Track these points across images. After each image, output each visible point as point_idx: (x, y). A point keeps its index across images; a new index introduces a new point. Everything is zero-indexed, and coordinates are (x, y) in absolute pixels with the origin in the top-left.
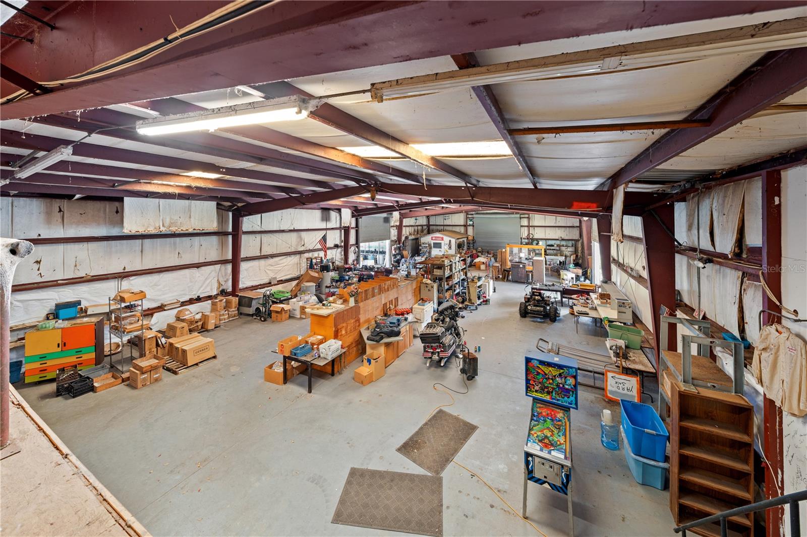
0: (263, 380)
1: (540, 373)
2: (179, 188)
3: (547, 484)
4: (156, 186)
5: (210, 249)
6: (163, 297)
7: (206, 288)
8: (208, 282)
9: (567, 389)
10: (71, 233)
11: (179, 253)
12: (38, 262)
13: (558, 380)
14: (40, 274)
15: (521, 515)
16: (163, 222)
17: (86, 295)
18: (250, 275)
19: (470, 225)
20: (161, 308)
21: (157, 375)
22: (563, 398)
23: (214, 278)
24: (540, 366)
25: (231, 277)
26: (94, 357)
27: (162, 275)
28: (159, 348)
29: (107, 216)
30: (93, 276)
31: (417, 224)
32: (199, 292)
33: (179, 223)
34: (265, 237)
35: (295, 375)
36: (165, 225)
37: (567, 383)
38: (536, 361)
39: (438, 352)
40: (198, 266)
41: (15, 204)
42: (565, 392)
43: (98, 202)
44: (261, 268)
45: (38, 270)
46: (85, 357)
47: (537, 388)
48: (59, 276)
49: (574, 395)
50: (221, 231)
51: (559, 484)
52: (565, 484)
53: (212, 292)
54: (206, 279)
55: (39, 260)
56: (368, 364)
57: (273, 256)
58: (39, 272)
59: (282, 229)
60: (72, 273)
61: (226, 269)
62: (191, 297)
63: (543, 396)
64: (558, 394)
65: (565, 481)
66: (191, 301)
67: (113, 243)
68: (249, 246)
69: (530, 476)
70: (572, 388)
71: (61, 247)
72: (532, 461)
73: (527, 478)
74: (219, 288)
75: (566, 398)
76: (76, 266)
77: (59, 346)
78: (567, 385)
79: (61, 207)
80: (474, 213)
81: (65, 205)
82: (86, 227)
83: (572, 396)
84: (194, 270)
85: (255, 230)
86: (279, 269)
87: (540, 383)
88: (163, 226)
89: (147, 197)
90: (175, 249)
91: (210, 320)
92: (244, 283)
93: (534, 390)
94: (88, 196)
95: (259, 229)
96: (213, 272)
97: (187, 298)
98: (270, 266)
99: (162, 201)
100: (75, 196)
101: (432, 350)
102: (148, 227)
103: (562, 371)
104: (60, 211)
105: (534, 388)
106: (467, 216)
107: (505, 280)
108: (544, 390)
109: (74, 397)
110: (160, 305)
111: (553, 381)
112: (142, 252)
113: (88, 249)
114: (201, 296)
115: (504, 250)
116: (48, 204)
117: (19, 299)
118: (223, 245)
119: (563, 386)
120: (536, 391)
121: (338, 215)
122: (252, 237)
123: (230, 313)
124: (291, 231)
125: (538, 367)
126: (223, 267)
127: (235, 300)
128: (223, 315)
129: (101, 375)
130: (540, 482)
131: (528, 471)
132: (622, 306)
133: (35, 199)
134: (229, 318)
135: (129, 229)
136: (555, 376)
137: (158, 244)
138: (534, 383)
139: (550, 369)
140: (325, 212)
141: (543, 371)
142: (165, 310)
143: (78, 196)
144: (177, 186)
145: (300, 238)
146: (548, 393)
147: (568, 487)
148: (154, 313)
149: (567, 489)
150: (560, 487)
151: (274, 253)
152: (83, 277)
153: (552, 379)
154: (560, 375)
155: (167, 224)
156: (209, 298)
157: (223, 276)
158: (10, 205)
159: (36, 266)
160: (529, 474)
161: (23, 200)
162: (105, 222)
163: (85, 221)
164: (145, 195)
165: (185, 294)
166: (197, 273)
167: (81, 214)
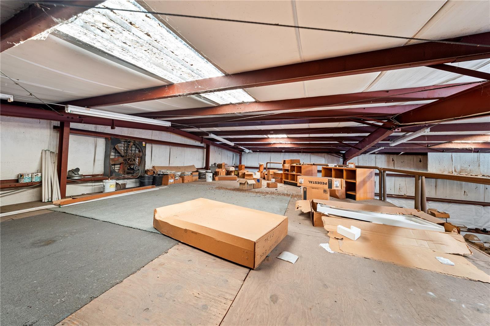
2: (476, 144)
4: (456, 145)
11: (465, 192)
16: (455, 168)
27: (451, 205)
29: (415, 164)
30: (408, 196)
36: (457, 170)
40: (484, 204)
48: (392, 192)
60: (398, 192)
62: (477, 227)
71: (393, 179)
76: (400, 189)
81: (395, 158)
84: (480, 208)
88: (455, 171)
89: (443, 152)
90: (462, 189)
94: (406, 153)
97: (473, 227)
99: (454, 154)
100: (401, 153)
102: (444, 171)
104: (393, 160)
112: (436, 187)
113: (405, 181)
114: (488, 230)
116: (388, 157)
133: (383, 155)
137: (448, 183)
143: (402, 153)
144: (474, 143)
152: (403, 196)
163: (404, 166)
164: (442, 151)
165: (470, 223)
166: (483, 209)
167: (402, 162)
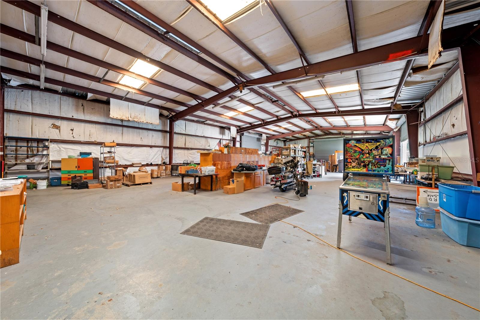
0: (171, 190)
1: (356, 150)
3: (362, 214)
5: (158, 139)
6: (133, 160)
7: (155, 159)
8: (156, 156)
9: (384, 159)
10: (88, 118)
11: (141, 138)
12: (72, 130)
13: (375, 152)
14: (73, 136)
15: (336, 246)
16: (130, 115)
17: (94, 151)
18: (179, 157)
19: (311, 147)
20: (132, 166)
21: (119, 185)
22: (379, 168)
23: (160, 155)
24: (358, 145)
25: (169, 156)
26: (93, 176)
27: (132, 148)
28: (124, 177)
29: (105, 113)
30: (98, 142)
31: (277, 146)
32: (152, 161)
33: (139, 117)
34: (188, 138)
35: (189, 189)
36: (132, 117)
37: (384, 153)
38: (353, 141)
39: (280, 181)
40: (151, 147)
41: (62, 98)
42: (382, 162)
43: (101, 104)
44: (185, 155)
45: (72, 134)
46: (88, 175)
47: (354, 164)
48: (82, 139)
49: (391, 163)
50: (163, 130)
51: (375, 212)
52: (382, 211)
53: (158, 162)
54: (155, 155)
55: (72, 129)
56: (233, 183)
57: (192, 149)
58: (72, 135)
59: (197, 135)
60: (88, 139)
61: (166, 151)
62: (147, 163)
63: (359, 170)
64: (374, 165)
65: (382, 208)
66: (147, 165)
67: (108, 126)
68: (178, 141)
69: (345, 210)
70: (388, 157)
71: (83, 125)
72: (347, 196)
73: (342, 212)
74: (162, 161)
75: (382, 167)
76: (90, 135)
77: (76, 168)
78: (384, 155)
79: (83, 104)
80: (314, 138)
81: (85, 103)
82: (95, 116)
83: (389, 164)
84: (149, 149)
85: (182, 133)
86: (195, 157)
87: (357, 159)
88: (131, 117)
90: (139, 136)
91: (154, 173)
92: (176, 161)
93: (351, 167)
95: (184, 132)
96: (159, 152)
97: (145, 163)
98: (190, 154)
99: (130, 104)
101: (276, 180)
102: (123, 116)
103: (378, 144)
104: (82, 105)
105: (351, 165)
106: (309, 141)
107: (334, 172)
108: (360, 165)
109: (78, 189)
110: (131, 164)
111: (369, 155)
112: (122, 134)
113: (96, 128)
114: (153, 163)
115: (333, 154)
116: (77, 101)
117: (63, 147)
118: (164, 138)
119: (380, 157)
120: (353, 167)
121: (229, 132)
122: (180, 136)
123: (167, 173)
124: (202, 137)
125: (355, 146)
126: (165, 150)
127: (169, 167)
128: (163, 173)
129: (94, 183)
130: (355, 214)
131: (343, 205)
132: (430, 161)
133: (71, 98)
134: (166, 175)
135: (113, 115)
136: (371, 150)
137: (131, 131)
138: (351, 161)
139: (367, 144)
140: (222, 130)
141: (360, 148)
142: (134, 167)
145: (208, 141)
146: (365, 166)
147: (385, 214)
148: (128, 167)
149: (384, 216)
150: (376, 215)
151: (193, 148)
152: (93, 142)
153: (369, 153)
154: (377, 148)
155: (133, 117)
156: (157, 165)
157: (164, 155)
158: (59, 99)
159: (71, 132)
160: (343, 208)
161: (65, 97)
162: (104, 115)
163: (94, 113)
164: (121, 99)
165: (144, 161)
166: (151, 150)
167: (92, 109)
